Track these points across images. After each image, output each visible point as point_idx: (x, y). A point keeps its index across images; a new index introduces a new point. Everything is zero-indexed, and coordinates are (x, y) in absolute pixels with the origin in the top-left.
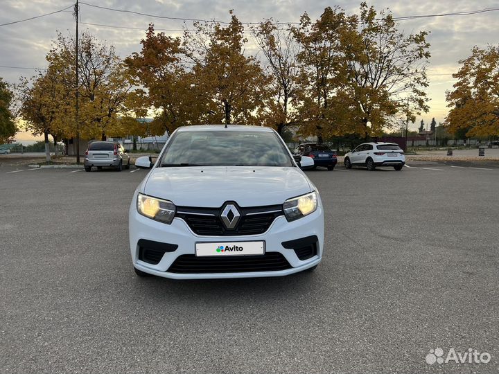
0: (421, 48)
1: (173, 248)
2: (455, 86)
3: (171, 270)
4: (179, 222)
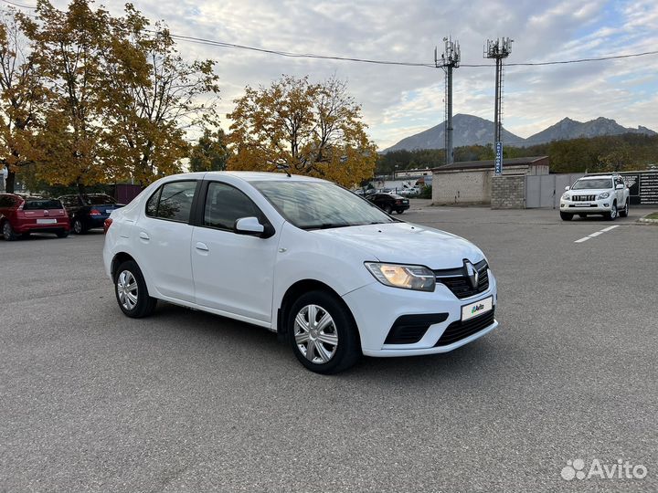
0: (208, 79)
1: (443, 317)
2: (231, 128)
3: (439, 344)
4: (441, 287)
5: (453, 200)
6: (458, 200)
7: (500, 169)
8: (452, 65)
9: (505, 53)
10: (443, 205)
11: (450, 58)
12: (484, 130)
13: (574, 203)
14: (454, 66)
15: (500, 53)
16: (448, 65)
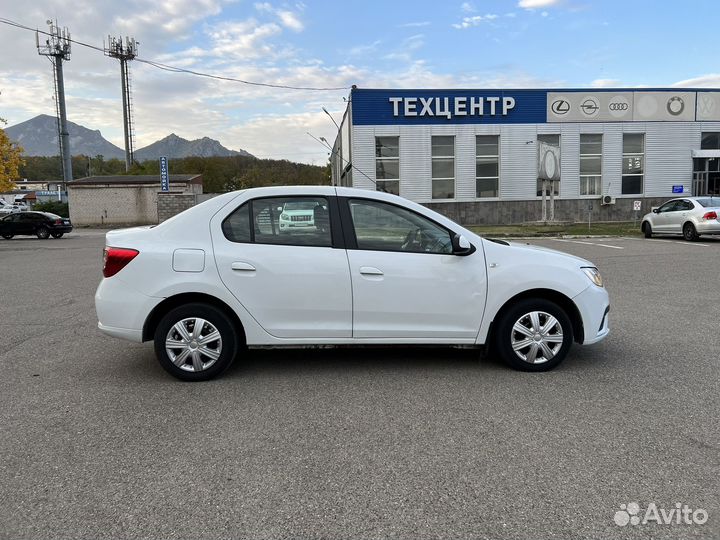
5: (99, 221)
6: (105, 220)
7: (166, 187)
8: (61, 55)
9: (130, 56)
10: (87, 227)
11: (58, 47)
12: (79, 138)
13: (293, 223)
14: (63, 57)
15: (124, 53)
16: (55, 55)
